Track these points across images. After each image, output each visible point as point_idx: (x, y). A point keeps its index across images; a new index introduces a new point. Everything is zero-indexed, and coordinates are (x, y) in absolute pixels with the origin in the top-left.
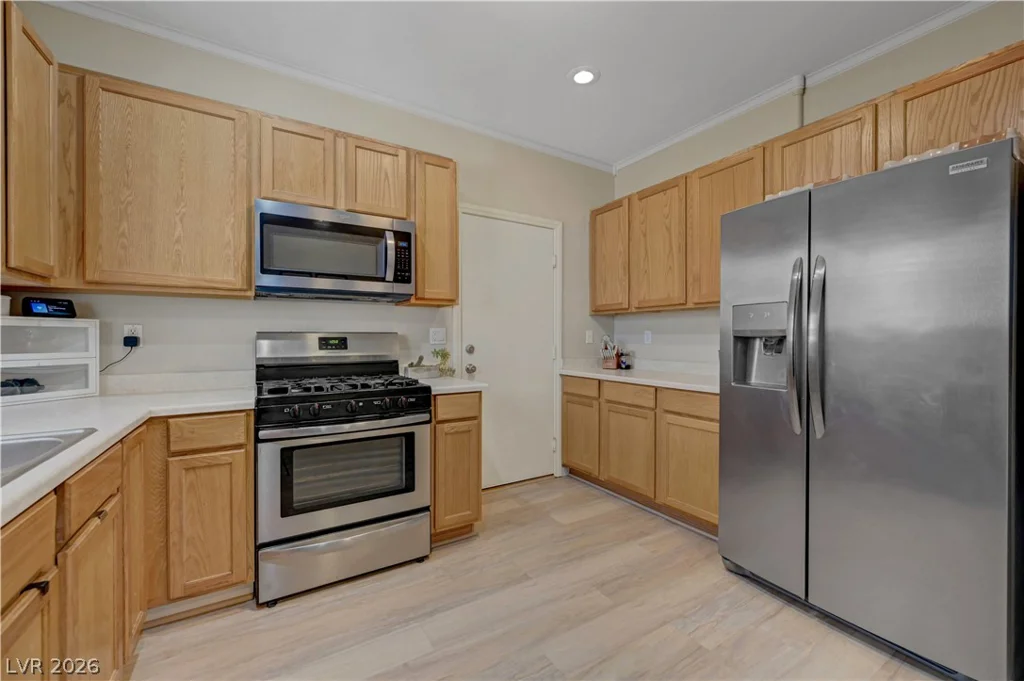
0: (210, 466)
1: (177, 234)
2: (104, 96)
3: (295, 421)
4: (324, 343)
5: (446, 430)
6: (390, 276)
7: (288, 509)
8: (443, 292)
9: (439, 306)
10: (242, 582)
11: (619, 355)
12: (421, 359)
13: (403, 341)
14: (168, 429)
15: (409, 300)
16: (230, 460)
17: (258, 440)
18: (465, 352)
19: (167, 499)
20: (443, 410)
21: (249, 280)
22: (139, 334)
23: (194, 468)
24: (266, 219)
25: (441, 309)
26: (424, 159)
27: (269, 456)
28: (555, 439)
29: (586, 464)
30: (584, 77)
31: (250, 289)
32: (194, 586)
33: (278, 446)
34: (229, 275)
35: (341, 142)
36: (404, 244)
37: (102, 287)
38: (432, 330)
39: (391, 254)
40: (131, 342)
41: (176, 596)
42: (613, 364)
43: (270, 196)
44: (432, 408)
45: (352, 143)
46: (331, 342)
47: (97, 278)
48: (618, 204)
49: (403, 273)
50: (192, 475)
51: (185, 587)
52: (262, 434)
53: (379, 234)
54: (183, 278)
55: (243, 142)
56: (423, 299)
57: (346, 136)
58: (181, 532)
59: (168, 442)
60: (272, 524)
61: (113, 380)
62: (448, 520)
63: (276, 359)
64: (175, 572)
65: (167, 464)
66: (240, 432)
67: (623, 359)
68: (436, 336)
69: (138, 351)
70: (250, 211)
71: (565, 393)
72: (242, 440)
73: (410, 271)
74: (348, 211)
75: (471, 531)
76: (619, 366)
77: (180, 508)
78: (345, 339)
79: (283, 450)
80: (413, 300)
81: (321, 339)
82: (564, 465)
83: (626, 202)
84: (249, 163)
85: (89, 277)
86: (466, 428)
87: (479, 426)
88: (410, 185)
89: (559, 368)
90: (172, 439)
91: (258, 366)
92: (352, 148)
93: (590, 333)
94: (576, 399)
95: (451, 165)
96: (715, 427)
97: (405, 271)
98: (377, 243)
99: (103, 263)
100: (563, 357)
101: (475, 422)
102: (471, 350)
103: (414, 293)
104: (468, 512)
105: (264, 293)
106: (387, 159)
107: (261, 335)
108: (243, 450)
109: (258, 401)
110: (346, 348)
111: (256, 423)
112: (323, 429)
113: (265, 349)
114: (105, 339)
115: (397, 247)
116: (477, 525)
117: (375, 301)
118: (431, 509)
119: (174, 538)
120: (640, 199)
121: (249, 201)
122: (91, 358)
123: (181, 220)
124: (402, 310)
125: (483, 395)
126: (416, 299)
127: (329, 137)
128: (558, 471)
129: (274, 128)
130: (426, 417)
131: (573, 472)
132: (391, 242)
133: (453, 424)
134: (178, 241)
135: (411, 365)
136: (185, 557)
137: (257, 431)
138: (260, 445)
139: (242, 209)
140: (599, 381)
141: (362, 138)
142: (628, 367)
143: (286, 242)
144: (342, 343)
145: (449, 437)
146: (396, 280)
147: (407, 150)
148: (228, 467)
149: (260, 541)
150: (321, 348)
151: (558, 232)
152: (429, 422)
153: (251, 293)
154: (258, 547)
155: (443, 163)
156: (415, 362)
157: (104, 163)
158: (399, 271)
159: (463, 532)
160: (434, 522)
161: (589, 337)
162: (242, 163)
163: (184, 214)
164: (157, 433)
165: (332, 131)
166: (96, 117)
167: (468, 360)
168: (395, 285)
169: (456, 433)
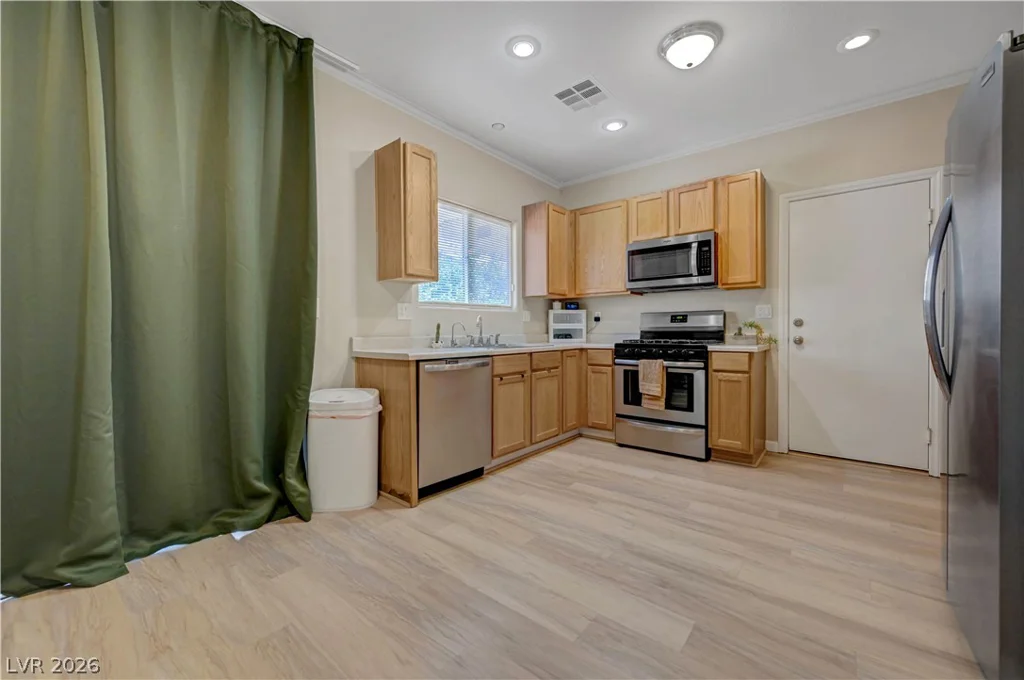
0: (600, 372)
4: (674, 318)
5: (720, 377)
6: (694, 272)
7: (627, 401)
10: (611, 430)
12: (740, 330)
13: (733, 317)
14: (587, 354)
16: (606, 371)
17: (615, 364)
18: (792, 327)
19: (587, 383)
21: (625, 285)
22: (600, 316)
23: (595, 373)
24: (630, 253)
26: (728, 180)
33: (623, 368)
34: (620, 285)
36: (706, 249)
37: (581, 296)
38: (757, 307)
39: (695, 256)
40: (597, 319)
41: (590, 425)
43: (636, 240)
44: (709, 360)
46: (677, 317)
47: (582, 293)
49: (704, 268)
50: (594, 375)
51: (592, 423)
52: (616, 361)
53: (688, 246)
54: (604, 288)
56: (727, 284)
57: (675, 189)
58: (591, 399)
59: (587, 359)
61: (591, 336)
62: (722, 442)
63: (648, 328)
64: (590, 415)
65: (587, 369)
66: (610, 359)
69: (599, 323)
72: (611, 363)
73: (710, 267)
77: (591, 388)
78: (685, 316)
79: (625, 371)
81: (672, 316)
86: (736, 379)
91: (641, 332)
97: (707, 267)
98: (683, 252)
99: (580, 286)
101: (746, 375)
102: (799, 323)
103: (717, 281)
106: (701, 191)
108: (611, 368)
110: (687, 321)
111: (615, 356)
114: (588, 318)
115: (700, 252)
122: (582, 326)
129: (638, 203)
130: (701, 365)
132: (694, 249)
133: (725, 374)
137: (615, 359)
141: (684, 186)
144: (684, 318)
145: (722, 383)
146: (700, 273)
147: (714, 180)
148: (605, 375)
150: (672, 321)
152: (703, 369)
153: (629, 293)
154: (616, 415)
158: (702, 267)
165: (666, 190)
167: (796, 332)
168: (700, 277)
169: (729, 381)
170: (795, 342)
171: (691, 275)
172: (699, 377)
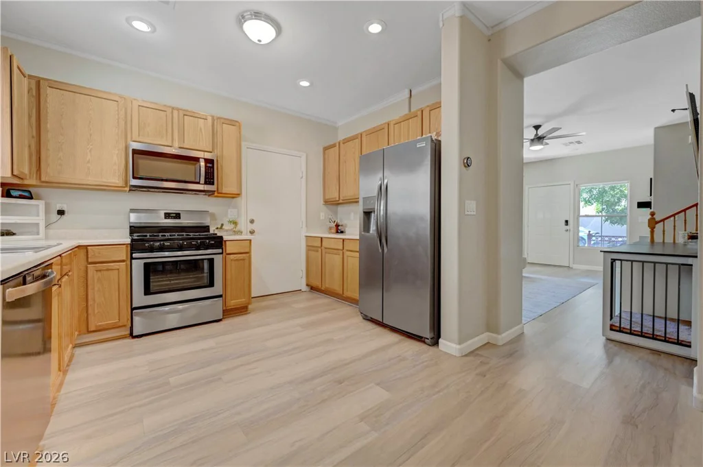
0: (108, 270)
1: (88, 159)
2: (49, 90)
3: (151, 250)
4: (167, 216)
5: (231, 258)
6: (202, 181)
7: (147, 291)
8: (234, 190)
9: (233, 198)
10: (124, 326)
11: (337, 226)
12: (222, 225)
13: (213, 216)
14: (87, 252)
15: (213, 194)
16: (118, 267)
17: (132, 258)
18: (249, 224)
19: (87, 284)
20: (230, 248)
21: (126, 182)
22: (65, 208)
23: (100, 271)
24: (135, 152)
25: (235, 199)
26: (222, 121)
27: (138, 266)
28: (302, 271)
29: (317, 283)
30: (305, 84)
31: (126, 186)
32: (100, 326)
33: (143, 261)
34: (117, 180)
35: (175, 113)
36: (211, 165)
37: (49, 184)
38: (229, 210)
39: (203, 169)
40: (61, 213)
41: (92, 329)
42: (334, 230)
43: (137, 140)
44: (224, 247)
45: (181, 113)
46: (172, 215)
47: (47, 179)
48: (334, 146)
49: (209, 179)
50: (99, 273)
51: (96, 326)
52: (134, 255)
53: (197, 160)
54: (91, 180)
55: (122, 113)
56: (221, 193)
57: (178, 110)
58: (94, 300)
59: (87, 258)
60: (140, 298)
61: (51, 232)
62: (233, 303)
63: (140, 223)
64: (91, 319)
65: (87, 267)
66: (123, 254)
67: (339, 228)
68: (232, 214)
69: (64, 217)
70: (127, 148)
71: (307, 246)
72: (124, 258)
73: (213, 179)
74: (180, 148)
75: (247, 311)
76: (337, 232)
77: (93, 289)
78: (179, 214)
79: (145, 264)
80: (216, 194)
81: (165, 214)
82: (307, 285)
83: (337, 145)
84: (126, 123)
85: (43, 179)
86: (242, 258)
87: (250, 258)
88: (214, 134)
89: (304, 233)
90: (89, 256)
91: (131, 227)
92: (181, 115)
93: (324, 213)
94: (313, 248)
95: (238, 124)
96: (358, 254)
97: (211, 179)
98: (195, 164)
99: (49, 173)
100: (307, 226)
101: (248, 255)
102: (252, 222)
103: (216, 190)
104: (244, 300)
105: (134, 189)
106: (201, 121)
107: (133, 211)
108: (124, 263)
109: (133, 240)
110: (180, 218)
111: (131, 250)
112: (167, 254)
113: (134, 218)
114: (47, 212)
115: (206, 166)
116: (250, 307)
117: (195, 194)
118: (224, 296)
119: (90, 303)
120: (344, 143)
121: (126, 142)
122: (40, 220)
123: (90, 151)
124: (212, 199)
125: (252, 241)
126: (218, 193)
127: (169, 110)
128: (304, 288)
129: (139, 106)
130: (220, 251)
131: (313, 288)
132: (202, 163)
133: (235, 256)
134: (89, 162)
135: (217, 228)
136: (96, 312)
137: (132, 254)
138: (133, 261)
139: (122, 146)
140: (322, 238)
141: (187, 111)
142: (342, 232)
143: (146, 164)
144: (178, 216)
145: (233, 262)
146: (206, 183)
147: (213, 117)
148: (117, 271)
149: (134, 306)
150: (165, 218)
151: (304, 158)
152: (222, 253)
153: (128, 189)
154: (133, 309)
155: (232, 123)
156: (219, 227)
157: (50, 124)
158: (208, 178)
159: (242, 310)
160: (225, 303)
161: (322, 216)
162: (122, 123)
163: (91, 149)
164: (82, 253)
165: (170, 107)
166: (46, 101)
167: (251, 227)
168: (206, 186)
169: (237, 260)
170: (250, 232)
171: (199, 183)
172: (218, 260)
